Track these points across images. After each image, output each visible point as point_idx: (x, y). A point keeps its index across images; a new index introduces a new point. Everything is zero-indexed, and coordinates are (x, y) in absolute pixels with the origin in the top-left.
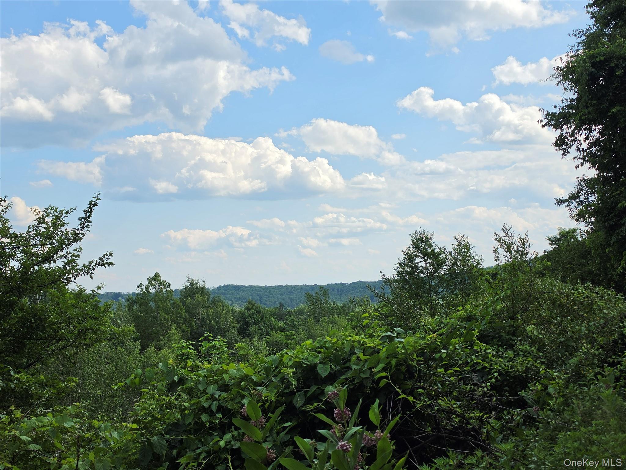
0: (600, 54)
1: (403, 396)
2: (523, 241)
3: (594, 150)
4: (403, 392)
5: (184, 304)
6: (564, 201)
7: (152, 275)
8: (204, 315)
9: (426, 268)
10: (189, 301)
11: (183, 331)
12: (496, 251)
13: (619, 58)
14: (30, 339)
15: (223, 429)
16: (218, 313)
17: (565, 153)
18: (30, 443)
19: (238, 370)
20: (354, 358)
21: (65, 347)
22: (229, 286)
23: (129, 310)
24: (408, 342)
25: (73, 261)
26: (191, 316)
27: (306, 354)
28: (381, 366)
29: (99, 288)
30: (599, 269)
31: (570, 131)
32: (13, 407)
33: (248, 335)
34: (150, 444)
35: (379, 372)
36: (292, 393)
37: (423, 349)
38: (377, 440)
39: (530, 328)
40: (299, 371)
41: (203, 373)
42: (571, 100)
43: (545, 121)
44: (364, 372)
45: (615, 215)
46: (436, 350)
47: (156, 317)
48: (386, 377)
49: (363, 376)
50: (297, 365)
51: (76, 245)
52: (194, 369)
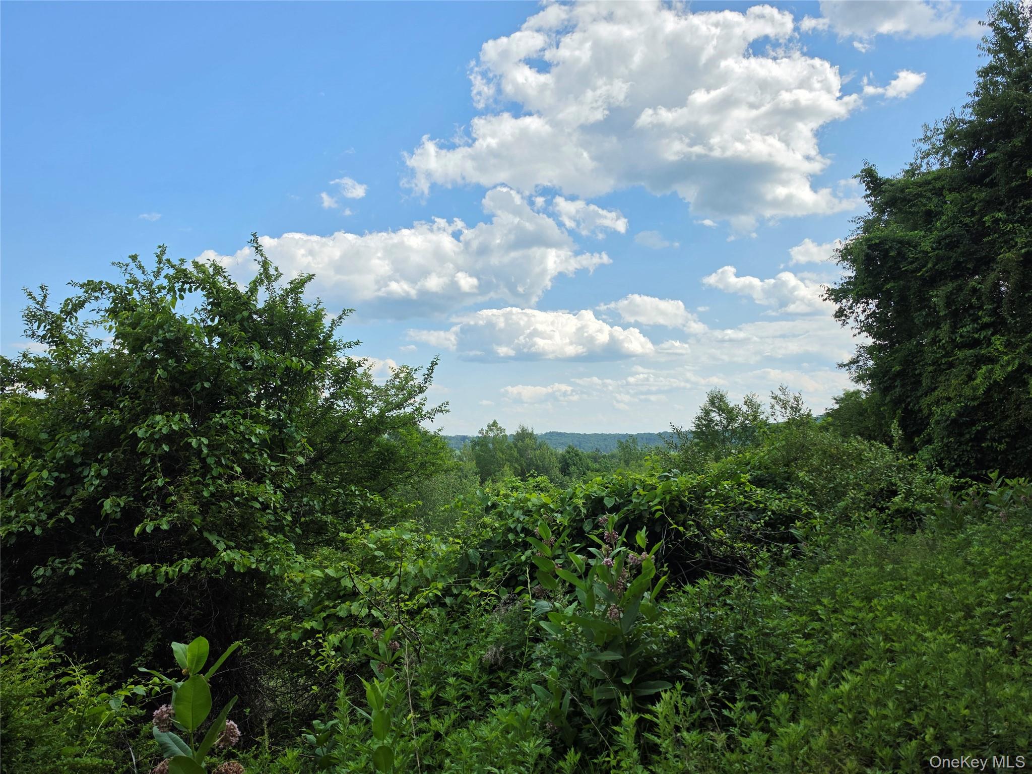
0: (875, 237)
1: (675, 526)
2: (796, 399)
3: (870, 321)
4: (676, 523)
5: (516, 446)
6: (845, 366)
7: (491, 422)
8: (532, 456)
9: (721, 422)
10: (520, 444)
11: (515, 468)
12: (772, 407)
13: (893, 241)
14: (384, 469)
15: (526, 546)
16: (543, 454)
17: (844, 323)
18: (376, 550)
19: (539, 499)
20: (635, 493)
21: (410, 476)
22: (554, 432)
23: (473, 449)
24: (681, 481)
25: (420, 408)
26: (521, 456)
27: (595, 489)
28: (657, 500)
29: (440, 430)
30: (874, 426)
31: (849, 304)
32: (363, 521)
33: (569, 474)
34: (467, 555)
35: (656, 505)
36: (582, 520)
37: (694, 487)
38: (643, 560)
39: (801, 474)
40: (589, 502)
41: (512, 500)
42: (850, 278)
43: (826, 296)
44: (643, 505)
45: (889, 378)
46: (707, 489)
47: (493, 456)
48: (661, 510)
49: (642, 508)
50: (587, 497)
51: (421, 396)
52: (507, 496)
